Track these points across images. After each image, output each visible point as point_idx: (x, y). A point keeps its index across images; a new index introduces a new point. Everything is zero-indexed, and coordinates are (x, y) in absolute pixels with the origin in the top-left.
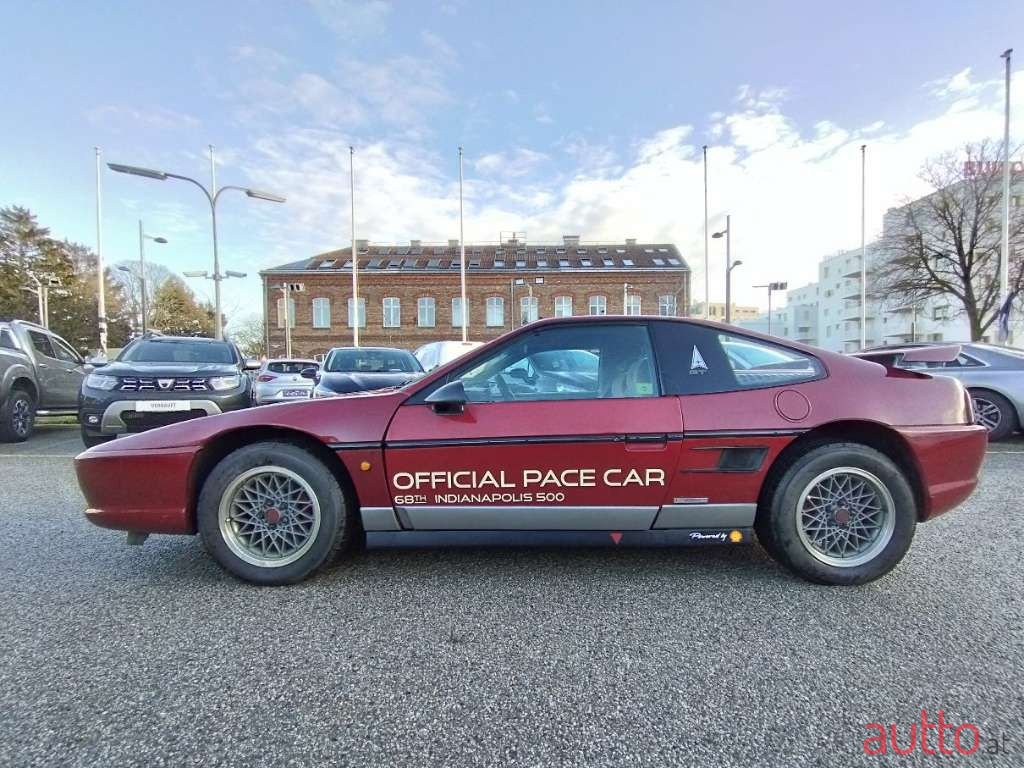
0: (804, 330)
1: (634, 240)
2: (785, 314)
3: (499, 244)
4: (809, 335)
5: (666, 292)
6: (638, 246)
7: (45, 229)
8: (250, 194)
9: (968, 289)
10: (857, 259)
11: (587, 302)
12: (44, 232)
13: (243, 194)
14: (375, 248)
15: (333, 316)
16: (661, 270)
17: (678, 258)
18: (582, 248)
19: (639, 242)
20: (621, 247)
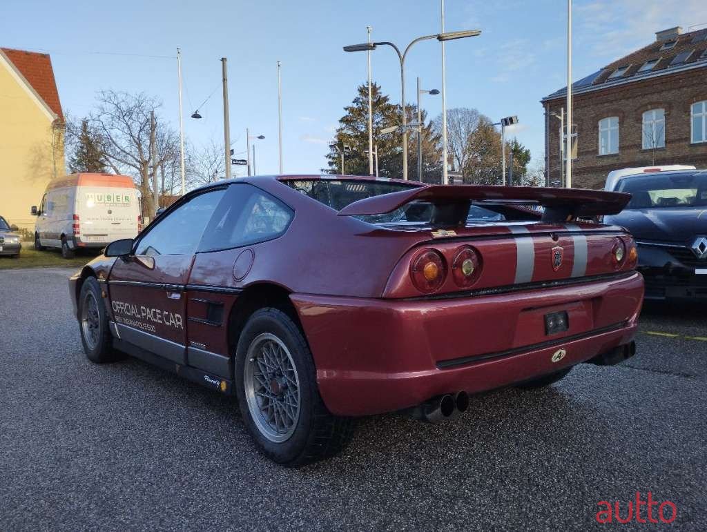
7: (385, 97)
8: (440, 38)
12: (386, 99)
13: (435, 40)
14: (688, 35)
15: (622, 138)
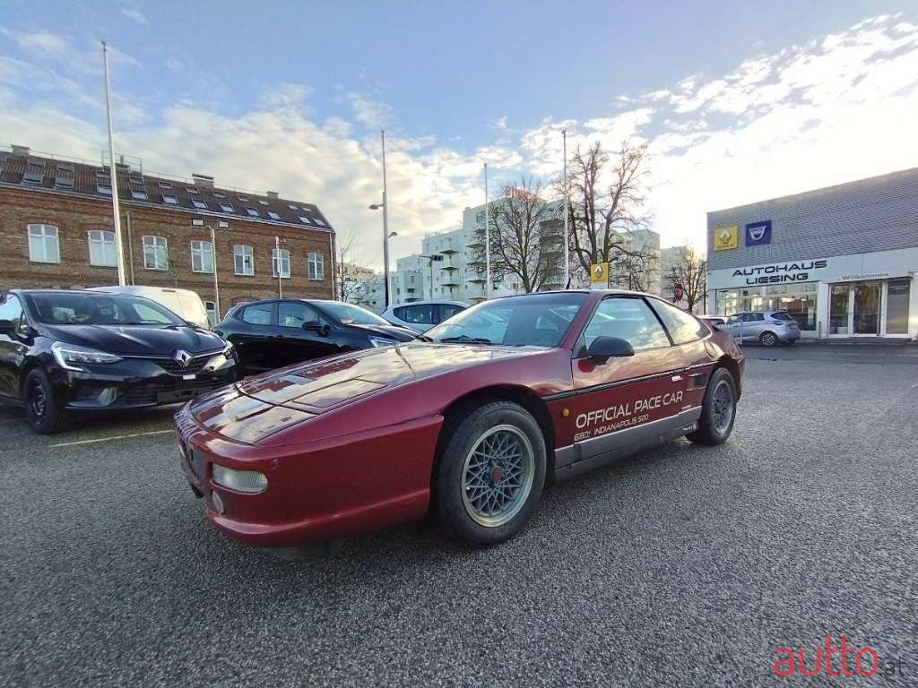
0: (411, 290)
1: (277, 194)
2: (397, 277)
3: (100, 165)
4: (416, 295)
5: (315, 250)
6: (281, 200)
9: (525, 272)
10: (447, 241)
11: (231, 249)
16: (306, 228)
17: (322, 218)
18: (220, 192)
19: (280, 197)
20: (263, 198)
